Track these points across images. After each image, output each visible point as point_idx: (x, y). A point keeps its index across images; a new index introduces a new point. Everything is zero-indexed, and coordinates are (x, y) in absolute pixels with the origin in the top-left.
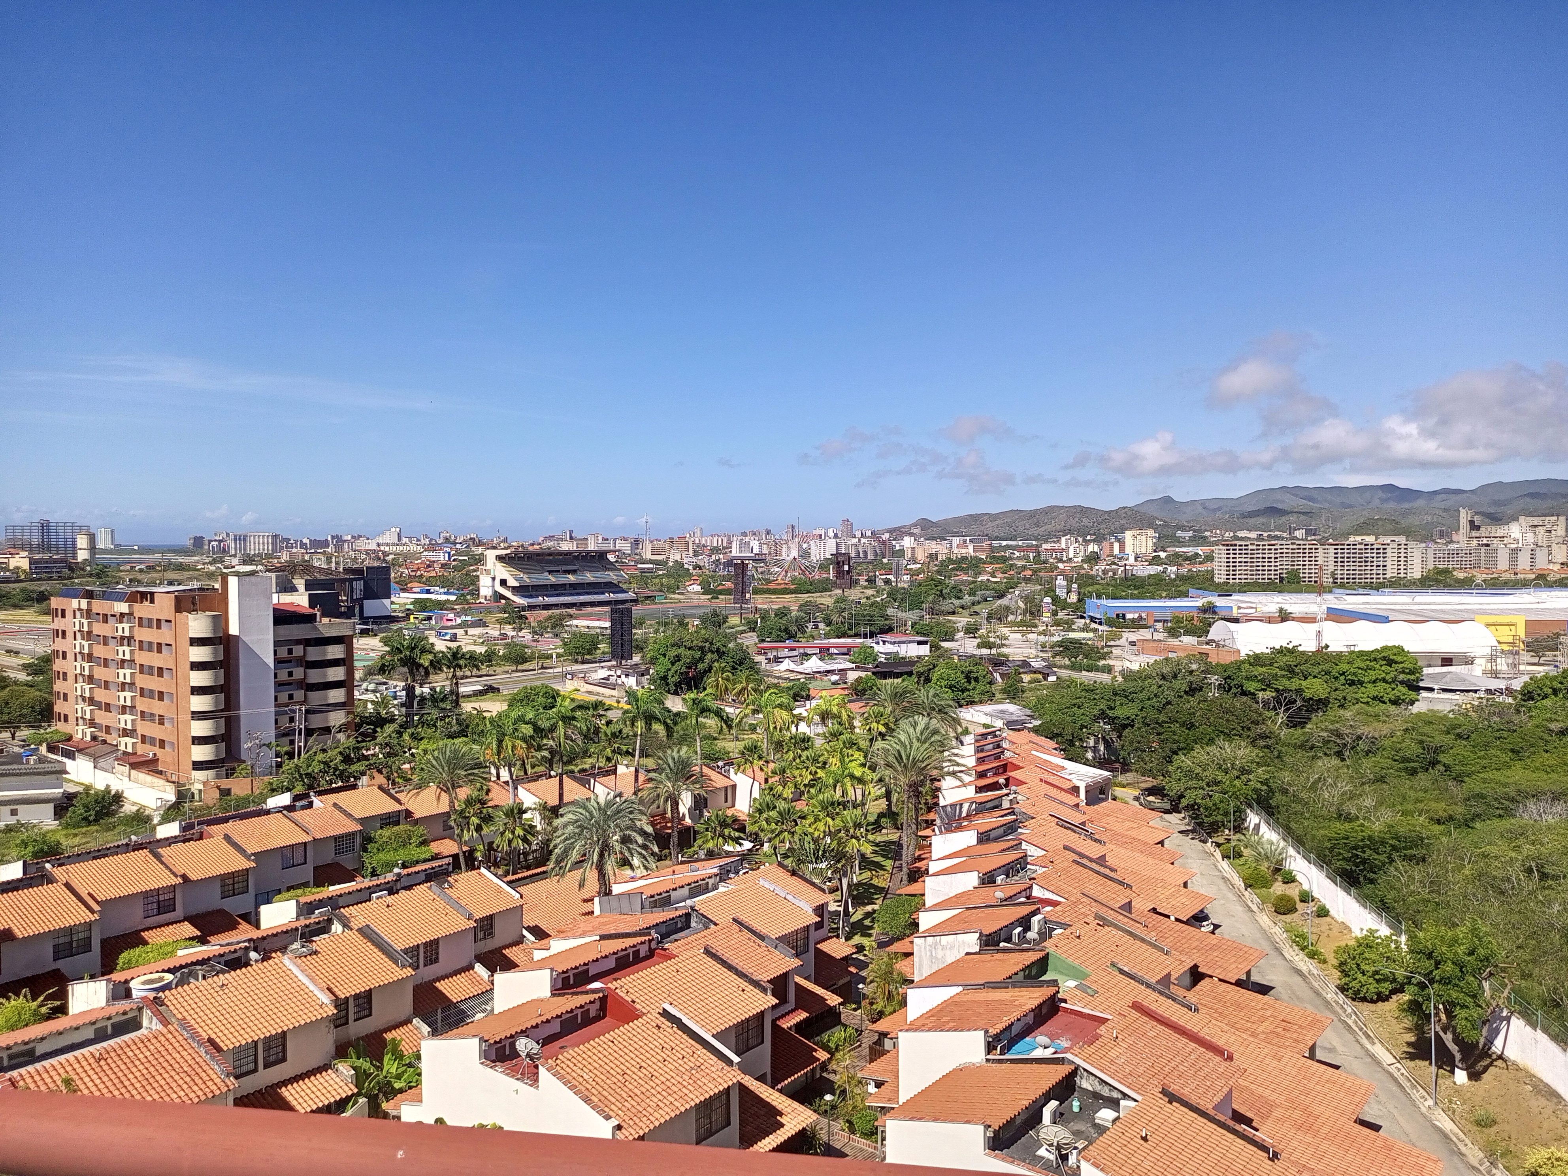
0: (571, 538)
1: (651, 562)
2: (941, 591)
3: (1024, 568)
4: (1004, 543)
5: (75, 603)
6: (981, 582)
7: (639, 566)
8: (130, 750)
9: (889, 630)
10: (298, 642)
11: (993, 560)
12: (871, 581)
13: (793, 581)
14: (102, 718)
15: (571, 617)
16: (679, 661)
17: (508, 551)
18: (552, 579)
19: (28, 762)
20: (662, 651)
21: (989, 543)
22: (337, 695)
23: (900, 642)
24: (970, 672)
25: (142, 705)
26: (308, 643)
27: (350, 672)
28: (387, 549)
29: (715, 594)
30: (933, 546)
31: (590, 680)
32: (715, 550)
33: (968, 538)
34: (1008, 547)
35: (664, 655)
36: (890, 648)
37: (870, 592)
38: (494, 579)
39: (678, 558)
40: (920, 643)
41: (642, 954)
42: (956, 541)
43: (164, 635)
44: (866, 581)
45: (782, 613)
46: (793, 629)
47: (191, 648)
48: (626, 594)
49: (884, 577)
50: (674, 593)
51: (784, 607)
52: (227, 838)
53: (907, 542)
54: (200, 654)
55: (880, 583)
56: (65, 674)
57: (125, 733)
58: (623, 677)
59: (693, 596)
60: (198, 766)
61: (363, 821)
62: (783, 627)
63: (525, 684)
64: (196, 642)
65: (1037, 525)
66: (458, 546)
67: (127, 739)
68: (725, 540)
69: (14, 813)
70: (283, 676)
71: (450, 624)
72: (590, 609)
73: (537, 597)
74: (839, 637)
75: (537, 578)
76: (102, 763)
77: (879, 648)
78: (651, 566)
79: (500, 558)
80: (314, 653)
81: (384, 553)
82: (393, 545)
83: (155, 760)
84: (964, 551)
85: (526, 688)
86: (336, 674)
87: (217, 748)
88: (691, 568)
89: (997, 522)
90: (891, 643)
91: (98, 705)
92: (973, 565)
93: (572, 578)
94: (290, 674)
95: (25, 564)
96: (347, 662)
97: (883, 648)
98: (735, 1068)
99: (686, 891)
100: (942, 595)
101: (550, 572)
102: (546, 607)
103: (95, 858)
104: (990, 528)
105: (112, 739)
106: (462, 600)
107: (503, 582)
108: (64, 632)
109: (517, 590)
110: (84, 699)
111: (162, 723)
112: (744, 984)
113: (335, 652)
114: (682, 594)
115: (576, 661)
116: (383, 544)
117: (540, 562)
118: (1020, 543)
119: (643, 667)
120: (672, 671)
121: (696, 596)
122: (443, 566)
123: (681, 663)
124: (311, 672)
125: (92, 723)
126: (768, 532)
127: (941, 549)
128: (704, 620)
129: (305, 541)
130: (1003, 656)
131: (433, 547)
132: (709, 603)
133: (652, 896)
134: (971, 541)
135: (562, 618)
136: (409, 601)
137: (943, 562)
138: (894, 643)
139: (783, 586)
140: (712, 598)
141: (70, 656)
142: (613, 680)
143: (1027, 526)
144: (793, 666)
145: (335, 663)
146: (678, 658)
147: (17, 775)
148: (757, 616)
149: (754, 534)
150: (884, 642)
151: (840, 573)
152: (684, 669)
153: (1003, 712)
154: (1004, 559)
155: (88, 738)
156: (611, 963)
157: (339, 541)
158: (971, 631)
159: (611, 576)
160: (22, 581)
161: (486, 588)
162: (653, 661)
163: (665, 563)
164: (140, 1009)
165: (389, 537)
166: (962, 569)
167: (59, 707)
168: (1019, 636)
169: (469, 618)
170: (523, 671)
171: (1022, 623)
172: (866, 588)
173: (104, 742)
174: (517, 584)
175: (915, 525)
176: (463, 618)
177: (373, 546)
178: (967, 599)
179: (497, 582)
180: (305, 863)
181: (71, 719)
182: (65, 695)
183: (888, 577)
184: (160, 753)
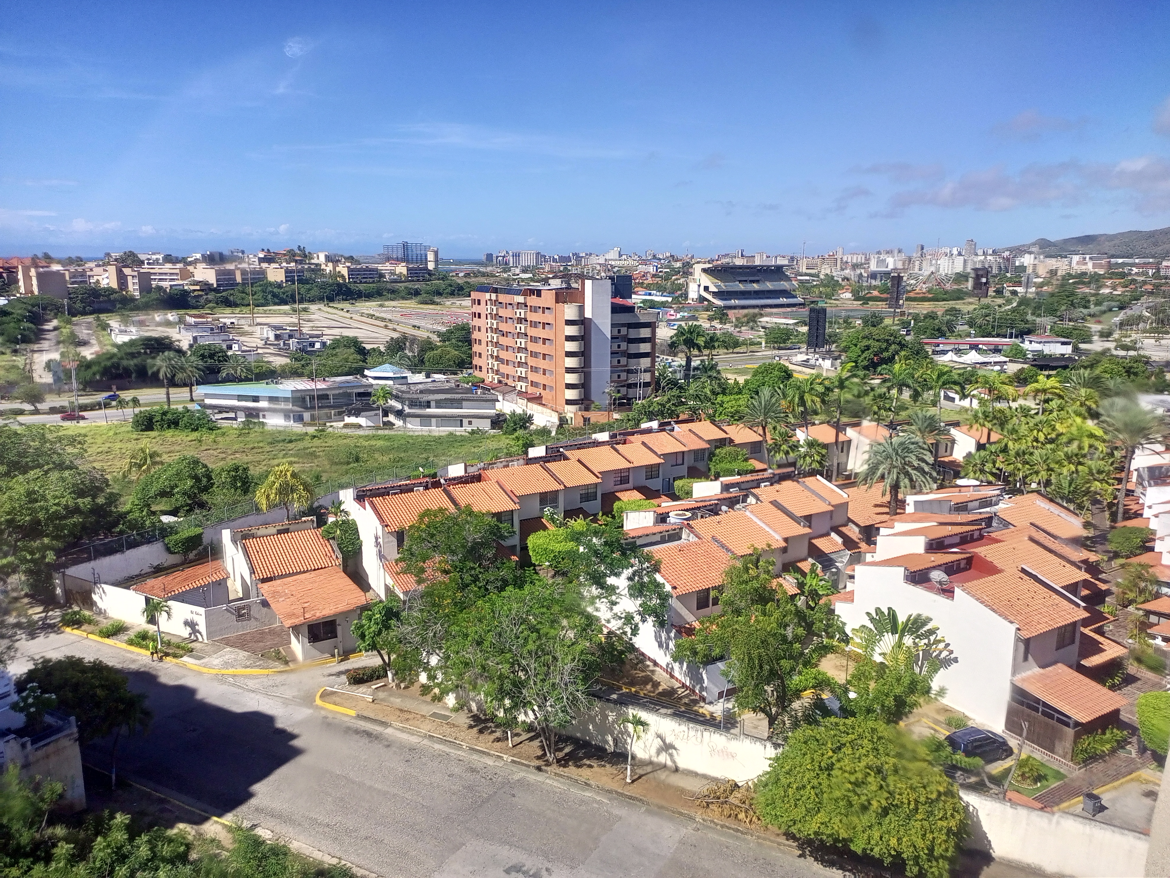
0: (742, 256)
1: (806, 275)
2: (1072, 301)
3: (1145, 283)
4: (1120, 261)
5: (487, 296)
6: (1103, 294)
7: (799, 278)
8: (524, 390)
9: (1029, 332)
10: (623, 325)
11: (1112, 276)
12: (999, 292)
13: (930, 291)
14: (505, 369)
15: (762, 315)
16: (868, 349)
17: (711, 266)
18: (742, 287)
19: (476, 393)
20: (854, 342)
21: (1108, 260)
22: (645, 362)
23: (1045, 342)
24: (1131, 368)
25: (531, 362)
26: (630, 326)
27: (653, 347)
28: (613, 263)
29: (866, 300)
30: (1052, 263)
31: (793, 362)
32: (855, 266)
33: (1088, 257)
34: (1124, 265)
35: (856, 345)
36: (1036, 347)
37: (1000, 301)
38: (699, 286)
39: (828, 272)
40: (1063, 343)
41: (975, 537)
42: (1076, 258)
43: (548, 317)
44: (994, 291)
45: (931, 316)
46: (944, 328)
47: (566, 326)
48: (795, 299)
49: (1011, 288)
50: (830, 299)
51: (933, 312)
52: (644, 444)
53: (1027, 260)
54: (572, 330)
55: (1007, 294)
56: (480, 340)
57: (520, 379)
58: (820, 360)
59: (846, 302)
60: (569, 402)
61: (709, 442)
62: (937, 327)
63: (763, 361)
64: (569, 323)
65: (1155, 244)
66: (662, 261)
67: (521, 383)
68: (863, 257)
69: (470, 423)
70: (615, 348)
71: (673, 318)
72: (769, 310)
73: (730, 300)
74: (983, 337)
75: (731, 286)
76: (507, 397)
77: (1026, 345)
78: (808, 278)
79: (704, 270)
80: (633, 334)
81: (611, 266)
82: (616, 260)
83: (540, 397)
84: (1084, 267)
85: (764, 364)
86: (645, 348)
87: (580, 392)
88: (840, 280)
89: (1113, 242)
90: (1037, 342)
91: (502, 361)
92: (1096, 279)
93: (756, 286)
94: (619, 346)
95: (404, 271)
96: (651, 340)
97: (1030, 346)
98: (1081, 608)
99: (977, 503)
100: (1072, 304)
101: (740, 281)
102: (743, 307)
103: (578, 448)
104: (1107, 247)
105: (510, 382)
106: (675, 300)
107: (706, 289)
108: (479, 314)
109: (715, 294)
110: (492, 356)
111: (544, 374)
112: (1064, 563)
113: (645, 333)
114: (837, 300)
115: (774, 348)
116: (610, 260)
117: (732, 273)
118: (1137, 261)
119: (837, 354)
120: (863, 357)
121: (850, 302)
122: (654, 276)
123: (870, 351)
124: (631, 346)
125: (497, 372)
126: (900, 251)
127: (1061, 266)
128: (865, 322)
129: (556, 257)
130: (1144, 357)
131: (645, 262)
132: (861, 308)
133: (957, 504)
134: (1091, 258)
135: (755, 316)
136: (639, 301)
137: (1064, 278)
138: (1040, 343)
139: (921, 295)
140: (864, 304)
141: (483, 330)
142: (812, 362)
143: (1145, 245)
144: (955, 358)
145: (644, 340)
146: (868, 348)
147: (472, 400)
148: (910, 318)
149: (888, 252)
150: (1031, 342)
151: (978, 284)
152: (872, 356)
153: (1162, 401)
154: (1123, 275)
155: (496, 381)
156: (957, 540)
157: (578, 258)
158: (1106, 335)
159: (785, 285)
160: (403, 282)
161: (693, 294)
162: (845, 350)
163: (818, 276)
164: (681, 529)
165: (612, 255)
166: (1084, 283)
167: (476, 361)
168: (1153, 341)
169: (686, 314)
170: (737, 353)
171: (1152, 331)
172: (994, 297)
173: (506, 384)
174: (716, 290)
175: (1034, 244)
176: (681, 314)
177: (602, 261)
178: (1093, 309)
179: (702, 288)
180: (683, 464)
181: (484, 369)
182: (480, 354)
183: (1015, 288)
184: (543, 393)
